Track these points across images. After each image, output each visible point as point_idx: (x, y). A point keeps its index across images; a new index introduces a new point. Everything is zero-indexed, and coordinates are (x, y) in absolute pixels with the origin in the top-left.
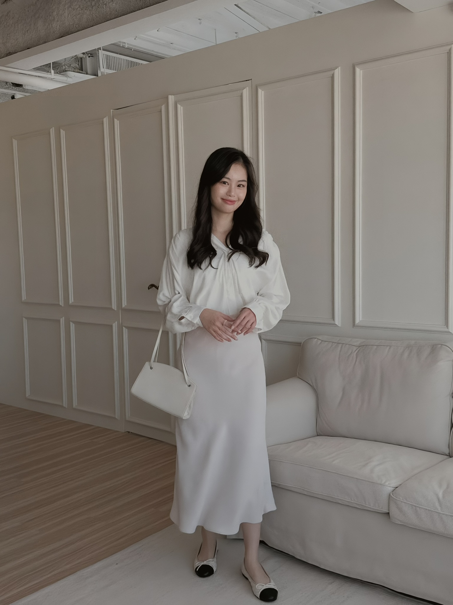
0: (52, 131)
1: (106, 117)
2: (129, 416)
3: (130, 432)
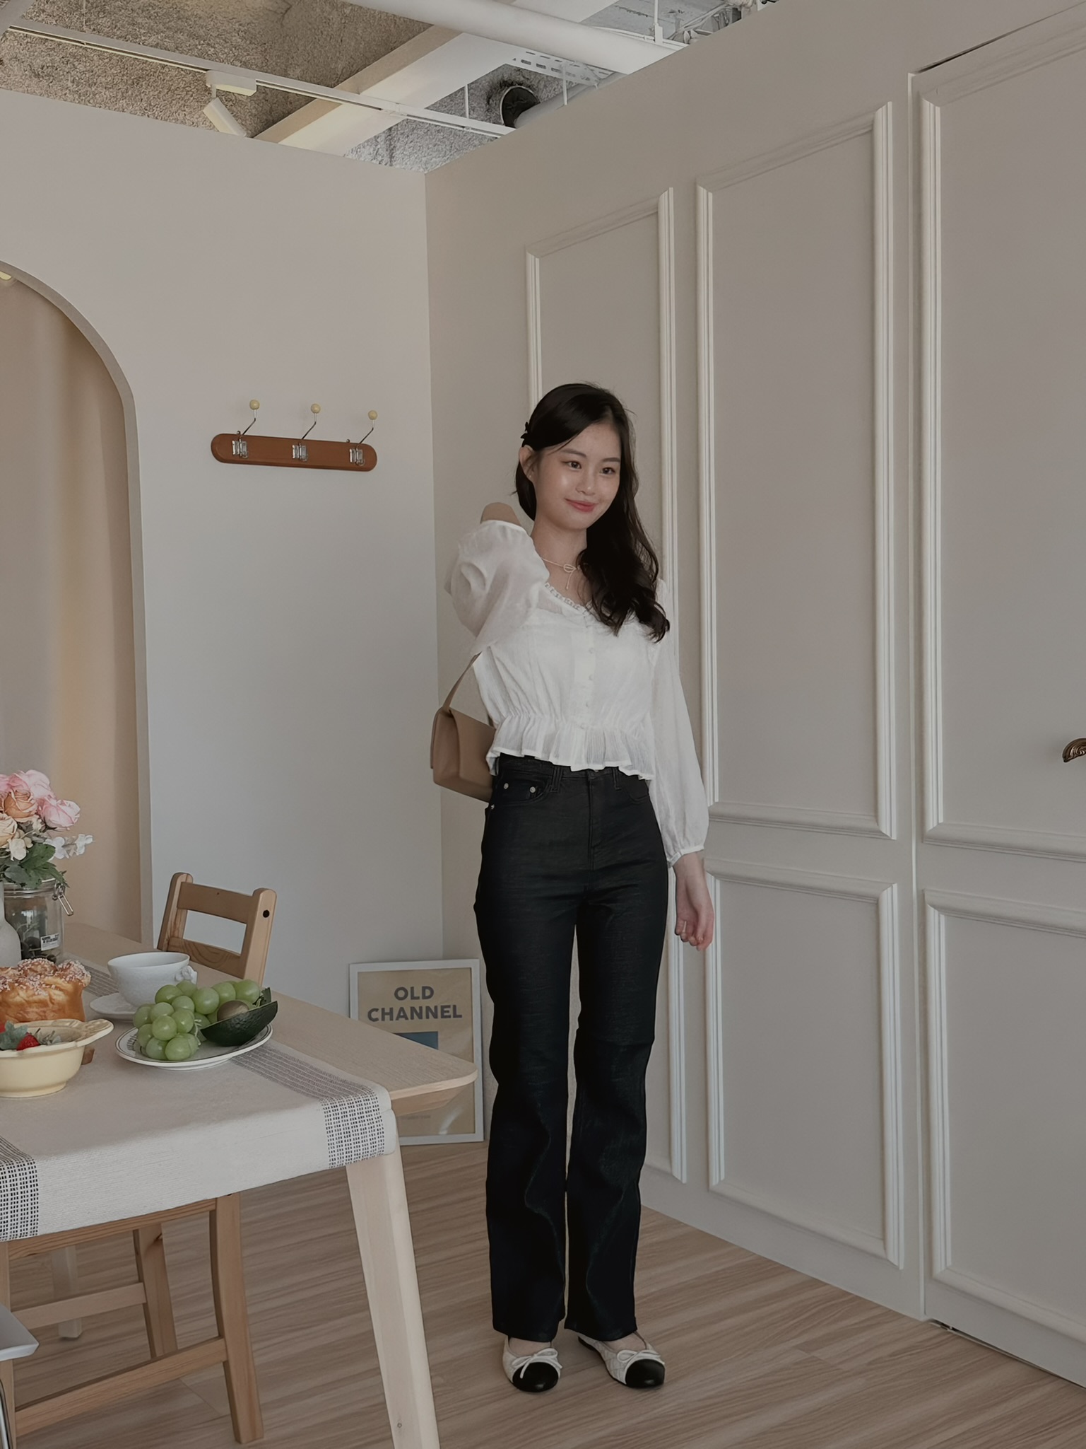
0: (667, 203)
1: (885, 103)
2: (949, 1263)
3: (948, 1327)
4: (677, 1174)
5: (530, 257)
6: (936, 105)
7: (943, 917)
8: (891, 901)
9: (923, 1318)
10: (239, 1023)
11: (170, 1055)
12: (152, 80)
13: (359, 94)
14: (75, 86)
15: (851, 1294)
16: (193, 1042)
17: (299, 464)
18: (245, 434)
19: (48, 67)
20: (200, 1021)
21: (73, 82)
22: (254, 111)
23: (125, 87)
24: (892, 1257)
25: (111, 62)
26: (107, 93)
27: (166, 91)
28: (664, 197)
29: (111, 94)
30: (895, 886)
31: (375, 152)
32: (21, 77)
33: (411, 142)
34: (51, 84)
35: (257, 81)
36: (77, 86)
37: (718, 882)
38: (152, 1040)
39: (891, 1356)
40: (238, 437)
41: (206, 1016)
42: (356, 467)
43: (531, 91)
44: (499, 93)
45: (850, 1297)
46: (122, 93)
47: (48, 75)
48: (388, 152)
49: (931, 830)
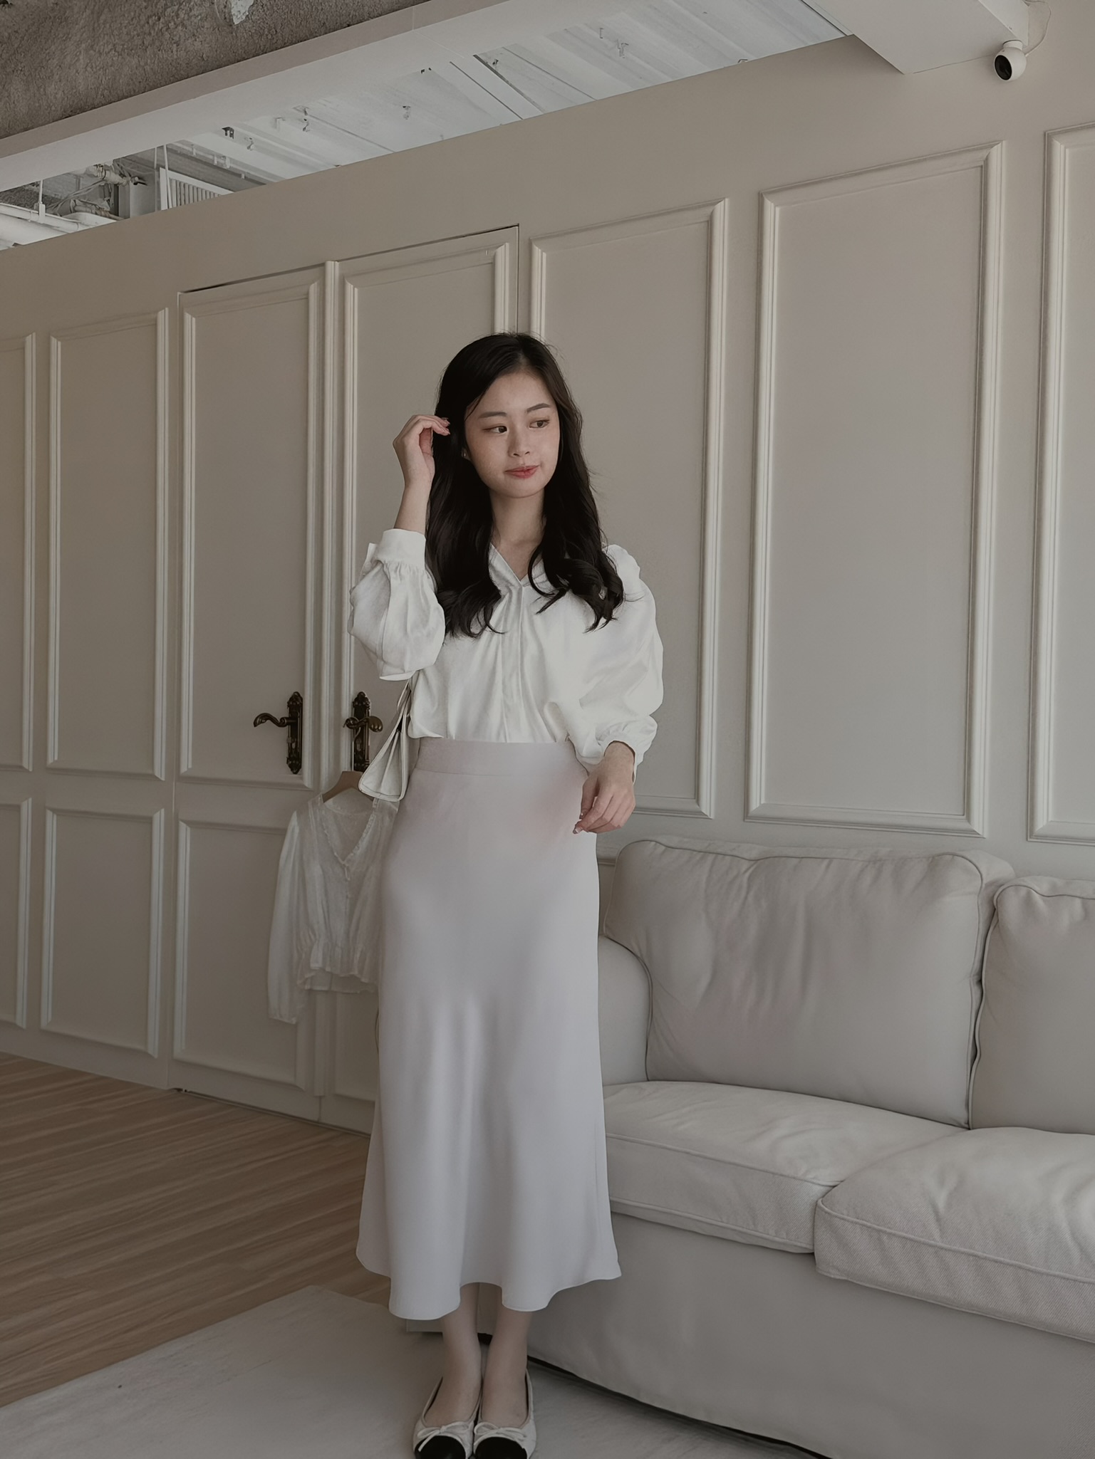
0: (31, 342)
1: (164, 309)
2: (183, 1047)
3: (182, 1090)
4: (19, 1023)
6: (193, 315)
7: (189, 829)
8: (159, 818)
9: (169, 1088)
24: (151, 1051)
28: (29, 338)
30: (163, 811)
37: (55, 816)
49: (183, 773)
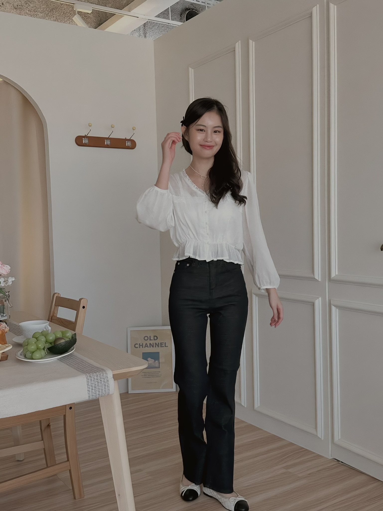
0: (238, 46)
2: (340, 438)
3: (340, 461)
4: (243, 404)
5: (190, 69)
6: (335, 5)
7: (337, 310)
8: (318, 303)
9: (330, 458)
10: (61, 346)
11: (34, 358)
12: (57, 10)
13: (130, 11)
14: (29, 12)
15: (304, 448)
16: (43, 353)
17: (107, 147)
18: (87, 136)
19: (19, 6)
20: (48, 345)
21: (29, 11)
22: (95, 20)
23: (48, 12)
24: (319, 435)
25: (42, 3)
26: (41, 14)
27: (63, 13)
28: (237, 44)
29: (43, 15)
30: (320, 298)
31: (139, 35)
32: (10, 9)
33: (152, 31)
34: (21, 12)
35: (92, 8)
36: (30, 12)
37: (257, 298)
38: (28, 352)
39: (317, 471)
40: (85, 137)
41: (51, 343)
42: (128, 148)
43: (196, 12)
44: (185, 12)
45: (304, 450)
46: (47, 14)
47: (20, 8)
48: (144, 35)
49: (333, 278)
